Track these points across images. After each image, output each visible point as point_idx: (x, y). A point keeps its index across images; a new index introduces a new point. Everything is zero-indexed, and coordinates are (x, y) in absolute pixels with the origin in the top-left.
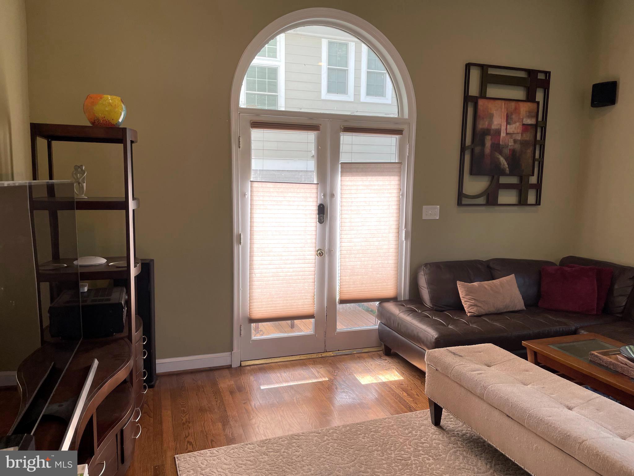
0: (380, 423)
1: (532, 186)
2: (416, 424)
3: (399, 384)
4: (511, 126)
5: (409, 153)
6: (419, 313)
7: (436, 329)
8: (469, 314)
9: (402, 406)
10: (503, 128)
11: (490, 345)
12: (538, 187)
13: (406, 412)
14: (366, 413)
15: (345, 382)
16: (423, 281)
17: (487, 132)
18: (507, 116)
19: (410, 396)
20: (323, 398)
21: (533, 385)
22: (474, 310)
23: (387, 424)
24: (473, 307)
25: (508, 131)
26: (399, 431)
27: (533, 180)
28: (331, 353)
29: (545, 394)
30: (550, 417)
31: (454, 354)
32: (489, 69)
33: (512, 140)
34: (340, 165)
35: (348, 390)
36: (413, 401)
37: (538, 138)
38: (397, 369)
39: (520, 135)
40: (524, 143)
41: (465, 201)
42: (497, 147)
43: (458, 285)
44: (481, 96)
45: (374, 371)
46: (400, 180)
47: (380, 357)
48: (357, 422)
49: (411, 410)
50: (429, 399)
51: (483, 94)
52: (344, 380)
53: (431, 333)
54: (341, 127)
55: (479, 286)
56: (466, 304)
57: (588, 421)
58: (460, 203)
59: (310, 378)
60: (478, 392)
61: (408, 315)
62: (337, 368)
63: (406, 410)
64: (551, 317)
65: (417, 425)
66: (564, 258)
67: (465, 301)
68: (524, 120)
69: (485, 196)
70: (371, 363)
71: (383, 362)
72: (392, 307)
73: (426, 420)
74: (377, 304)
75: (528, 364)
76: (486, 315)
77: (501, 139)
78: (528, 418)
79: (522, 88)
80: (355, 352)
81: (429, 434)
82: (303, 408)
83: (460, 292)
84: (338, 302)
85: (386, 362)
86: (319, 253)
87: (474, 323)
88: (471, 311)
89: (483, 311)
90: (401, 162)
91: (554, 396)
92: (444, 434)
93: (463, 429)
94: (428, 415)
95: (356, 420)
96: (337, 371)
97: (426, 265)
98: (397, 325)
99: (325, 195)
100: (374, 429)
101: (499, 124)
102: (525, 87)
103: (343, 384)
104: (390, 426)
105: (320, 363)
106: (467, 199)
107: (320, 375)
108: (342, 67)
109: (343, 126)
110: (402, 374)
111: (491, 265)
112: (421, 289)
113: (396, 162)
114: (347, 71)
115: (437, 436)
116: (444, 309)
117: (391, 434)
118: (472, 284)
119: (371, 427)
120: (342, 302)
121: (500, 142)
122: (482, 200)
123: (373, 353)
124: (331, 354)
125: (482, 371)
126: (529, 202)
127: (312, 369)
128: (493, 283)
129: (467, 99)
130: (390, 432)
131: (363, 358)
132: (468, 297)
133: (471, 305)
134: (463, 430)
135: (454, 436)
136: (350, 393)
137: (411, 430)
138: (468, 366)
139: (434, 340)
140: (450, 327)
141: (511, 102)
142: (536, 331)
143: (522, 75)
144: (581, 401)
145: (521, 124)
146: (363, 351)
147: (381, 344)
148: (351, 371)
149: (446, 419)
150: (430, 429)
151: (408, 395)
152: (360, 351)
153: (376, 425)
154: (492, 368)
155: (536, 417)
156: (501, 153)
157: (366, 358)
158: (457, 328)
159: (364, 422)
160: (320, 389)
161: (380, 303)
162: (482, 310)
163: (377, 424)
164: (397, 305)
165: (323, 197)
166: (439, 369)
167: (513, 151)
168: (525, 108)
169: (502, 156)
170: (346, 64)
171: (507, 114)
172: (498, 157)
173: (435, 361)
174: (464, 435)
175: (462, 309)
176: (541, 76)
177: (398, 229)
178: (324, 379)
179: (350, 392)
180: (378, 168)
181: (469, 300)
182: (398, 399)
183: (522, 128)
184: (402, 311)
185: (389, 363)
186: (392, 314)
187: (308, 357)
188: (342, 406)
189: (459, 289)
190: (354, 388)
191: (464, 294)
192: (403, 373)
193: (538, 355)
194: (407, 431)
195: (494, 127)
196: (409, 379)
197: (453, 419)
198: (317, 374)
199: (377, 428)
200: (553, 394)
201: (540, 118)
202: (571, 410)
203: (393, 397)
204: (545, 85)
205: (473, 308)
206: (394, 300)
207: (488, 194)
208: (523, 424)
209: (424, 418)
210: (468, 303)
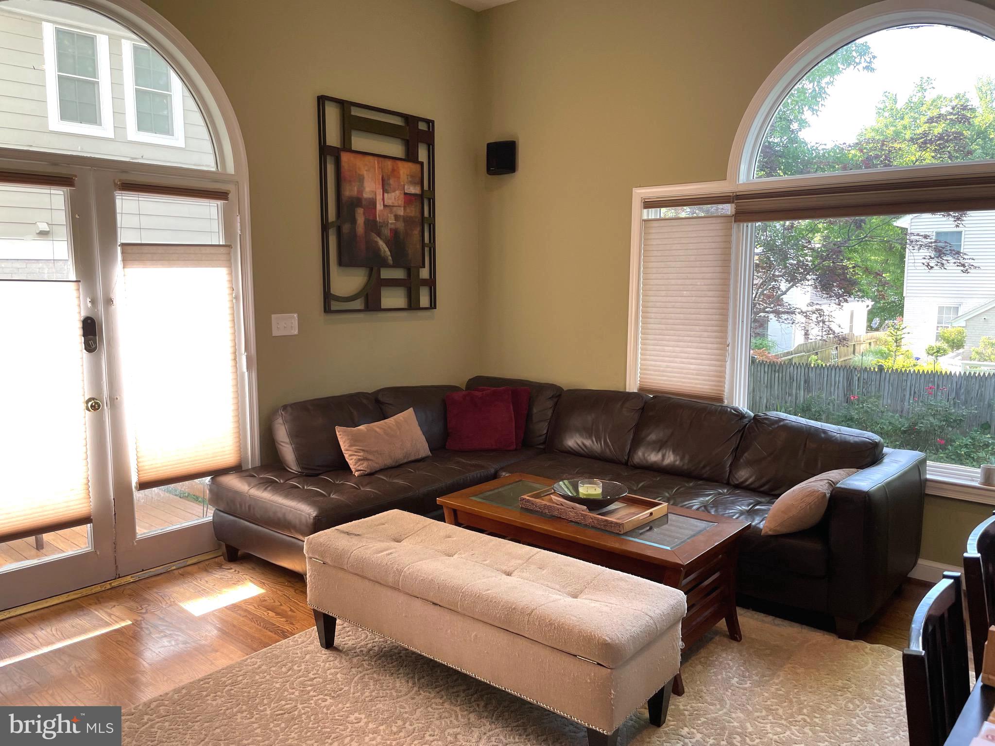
0: (237, 669)
1: (424, 282)
2: (297, 654)
3: (259, 601)
4: (389, 195)
5: (241, 230)
6: (281, 483)
7: (313, 503)
8: (357, 474)
9: (270, 633)
10: (379, 198)
11: (396, 511)
12: (431, 283)
13: (279, 641)
14: (211, 659)
15: (162, 619)
16: (282, 434)
17: (357, 202)
18: (383, 180)
19: (280, 615)
20: (127, 654)
21: (460, 554)
22: (363, 466)
23: (250, 668)
24: (362, 462)
25: (385, 202)
26: (272, 673)
27: (424, 273)
28: (129, 577)
29: (476, 562)
30: (489, 590)
31: (348, 533)
32: (353, 108)
33: (392, 215)
34: (119, 249)
35: (172, 630)
36: (287, 621)
37: (426, 214)
38: (251, 579)
39: (402, 208)
40: (407, 220)
41: (335, 305)
42: (373, 225)
43: (337, 433)
44: (344, 147)
45: (212, 590)
46: (230, 274)
47: (220, 566)
48: (197, 678)
49: (285, 635)
50: (314, 610)
51: (346, 145)
52: (162, 616)
53: (306, 511)
54: (116, 182)
55: (368, 430)
56: (352, 459)
57: (533, 585)
58: (327, 310)
59: (95, 628)
60: (390, 580)
61: (265, 489)
62: (145, 599)
63: (277, 637)
64: (464, 461)
65: (299, 655)
66: (470, 380)
67: (351, 455)
68: (406, 187)
69: (363, 298)
70: (206, 579)
71: (226, 573)
72: (233, 482)
73: (312, 644)
74: (208, 480)
75: (450, 528)
76: (381, 471)
77: (377, 214)
78: (461, 599)
79: (399, 141)
80: (174, 568)
81: (318, 663)
82: (92, 682)
83: (341, 443)
84: (136, 488)
85: (231, 572)
86: (92, 406)
87: (366, 485)
88: (359, 468)
89: (377, 466)
90: (229, 244)
91: (487, 562)
92: (341, 657)
93: (367, 642)
94: (313, 636)
95: (196, 675)
96: (147, 606)
97: (285, 407)
98: (247, 508)
99: (93, 302)
100: (230, 681)
101: (373, 191)
102: (402, 139)
103: (160, 623)
104: (256, 669)
105: (111, 599)
106: (337, 303)
107: (114, 618)
108: (89, 77)
109: (120, 180)
110: (262, 585)
111: (380, 398)
112: (281, 447)
113: (221, 243)
114: (96, 86)
115: (332, 663)
116: (320, 472)
117: (260, 680)
118: (358, 429)
119: (223, 679)
120: (144, 485)
121: (376, 218)
122: (358, 304)
123: (207, 563)
124: (129, 579)
125: (392, 549)
126: (422, 305)
127: (97, 613)
128: (385, 423)
129: (324, 150)
130: (257, 677)
131: (191, 574)
132: (354, 448)
133: (359, 460)
134: (367, 644)
135: (356, 656)
136: (177, 635)
137: (290, 665)
138: (371, 547)
139: (312, 521)
140: (332, 496)
141: (387, 160)
142: (449, 481)
143: (398, 121)
144: (520, 562)
145: (402, 192)
146: (189, 563)
147: (220, 546)
148: (172, 600)
149: (343, 635)
150: (320, 655)
151: (277, 614)
152: (182, 563)
153: (232, 674)
154: (404, 543)
155: (471, 596)
156: (379, 234)
157: (196, 573)
158: (344, 497)
159: (210, 675)
160: (119, 641)
161: (211, 478)
162: (375, 465)
163: (234, 671)
164: (241, 477)
165: (89, 305)
166: (328, 561)
167: (395, 232)
168: (405, 170)
169: (381, 239)
170: (94, 74)
171: (382, 178)
172: (376, 240)
173: (321, 551)
174: (370, 650)
175: (345, 467)
176: (422, 126)
177: (235, 353)
178: (123, 624)
179: (177, 633)
180: (190, 254)
181: (356, 452)
182: (262, 624)
183: (404, 198)
184: (253, 485)
185: (237, 572)
186: (237, 493)
187: (84, 594)
188: (166, 660)
189: (339, 439)
190: (183, 627)
191: (348, 445)
192: (264, 583)
193: (459, 513)
194: (284, 669)
195: (366, 195)
196: (275, 590)
197: (350, 633)
198: (106, 618)
199: (235, 678)
200: (485, 560)
201: (426, 187)
202: (510, 576)
203: (253, 623)
204: (428, 138)
205: (362, 464)
206: (237, 469)
207: (367, 294)
208: (455, 609)
209: (308, 642)
210: (355, 457)
